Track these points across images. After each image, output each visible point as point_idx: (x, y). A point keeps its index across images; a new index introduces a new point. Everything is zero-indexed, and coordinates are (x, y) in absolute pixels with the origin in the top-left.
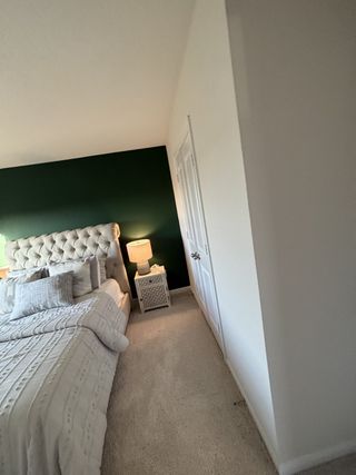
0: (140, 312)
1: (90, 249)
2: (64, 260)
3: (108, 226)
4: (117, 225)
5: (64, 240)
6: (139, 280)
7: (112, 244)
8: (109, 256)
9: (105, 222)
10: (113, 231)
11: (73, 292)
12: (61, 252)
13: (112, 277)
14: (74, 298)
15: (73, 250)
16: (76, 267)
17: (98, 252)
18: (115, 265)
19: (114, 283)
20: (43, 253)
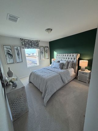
0: (77, 80)
1: (70, 59)
2: (64, 60)
3: (76, 54)
4: (79, 55)
5: (65, 56)
6: (80, 71)
7: (76, 59)
8: (74, 62)
9: (76, 53)
10: (77, 56)
11: (62, 67)
12: (64, 58)
13: (73, 68)
14: (62, 68)
15: (66, 58)
16: (64, 62)
17: (72, 61)
18: (75, 65)
19: (73, 69)
20: (61, 58)
